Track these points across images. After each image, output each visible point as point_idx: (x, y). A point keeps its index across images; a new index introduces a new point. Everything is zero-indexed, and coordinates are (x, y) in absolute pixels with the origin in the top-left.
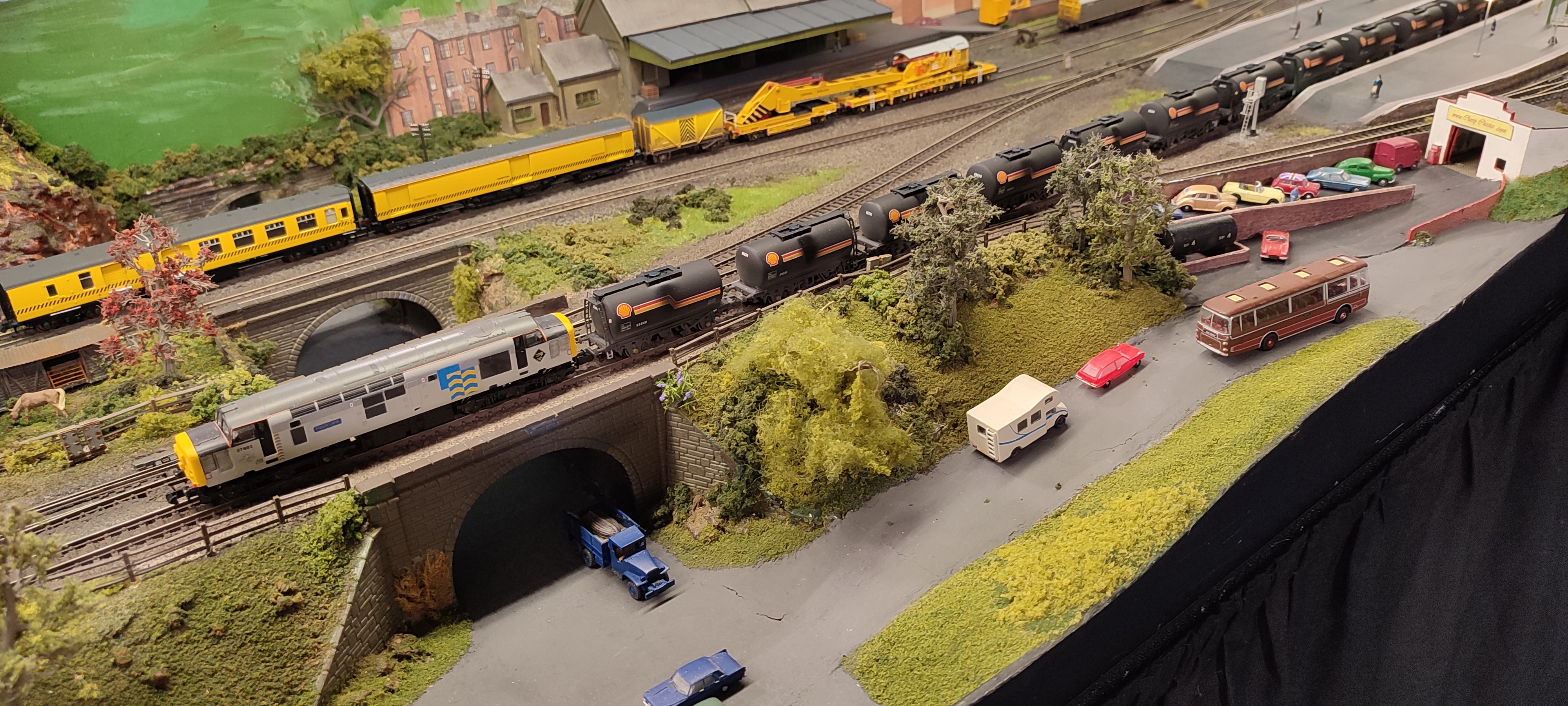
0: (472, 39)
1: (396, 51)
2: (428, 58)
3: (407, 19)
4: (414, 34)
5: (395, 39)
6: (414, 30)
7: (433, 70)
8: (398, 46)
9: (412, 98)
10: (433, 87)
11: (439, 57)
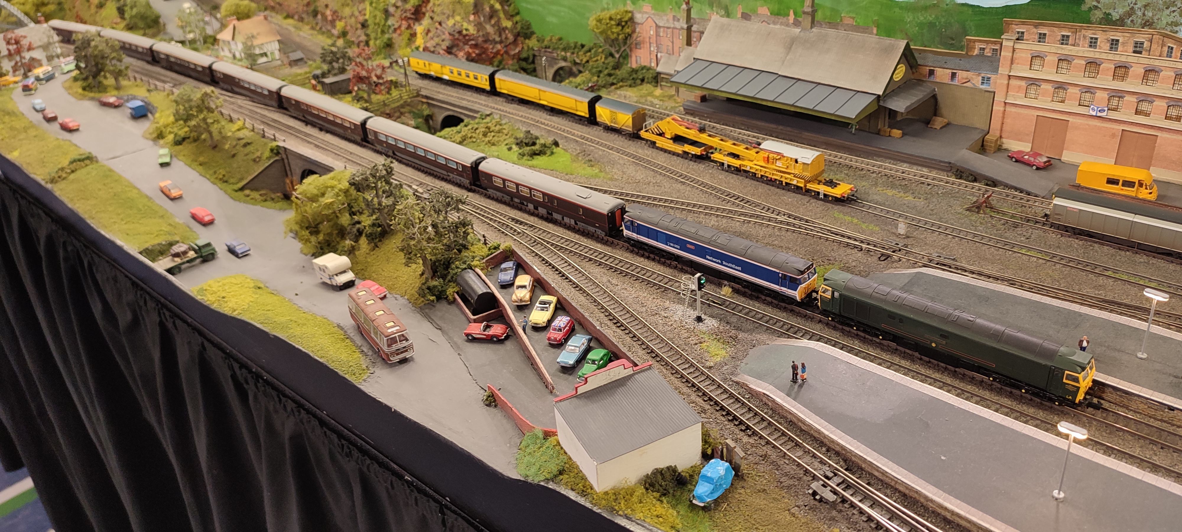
0: (675, 30)
1: (638, 24)
2: (652, 33)
3: (645, 9)
4: (647, 18)
5: (639, 17)
6: (647, 16)
7: (653, 40)
8: (639, 22)
9: (642, 50)
10: (652, 49)
11: (657, 35)
